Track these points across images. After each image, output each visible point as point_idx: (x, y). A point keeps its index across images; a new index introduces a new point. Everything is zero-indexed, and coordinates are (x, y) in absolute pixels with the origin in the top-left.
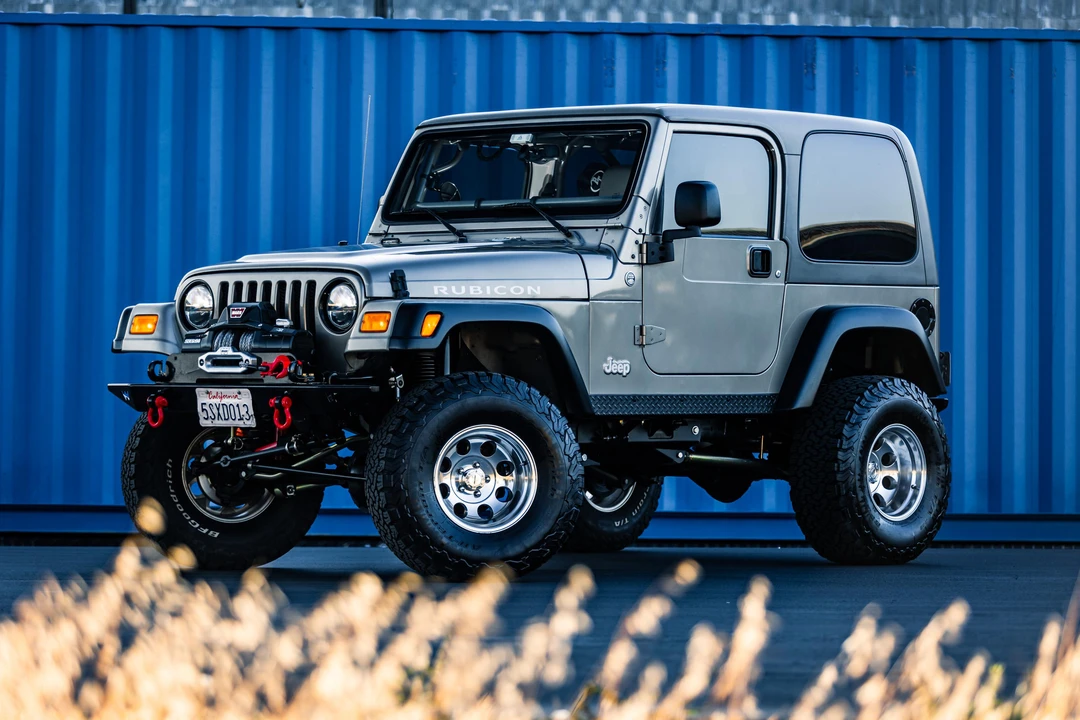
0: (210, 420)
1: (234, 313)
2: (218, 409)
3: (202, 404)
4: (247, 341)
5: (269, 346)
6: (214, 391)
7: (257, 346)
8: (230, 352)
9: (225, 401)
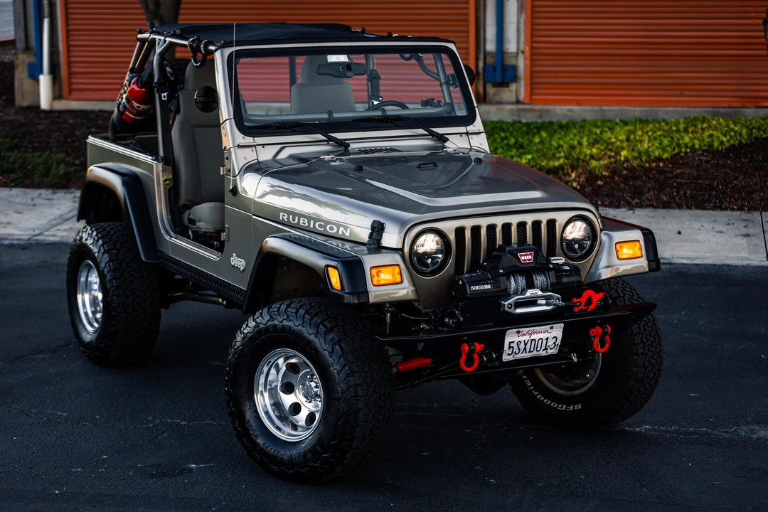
0: (514, 354)
2: (526, 345)
3: (510, 343)
8: (539, 294)
9: (533, 337)
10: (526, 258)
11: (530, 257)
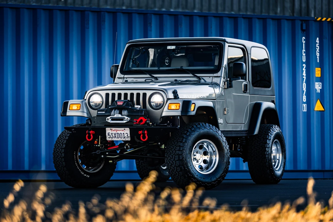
0: (111, 138)
1: (119, 103)
3: (108, 133)
4: (125, 112)
5: (134, 114)
6: (114, 129)
7: (130, 114)
8: (120, 116)
9: (119, 132)
10: (120, 103)
11: (122, 103)
